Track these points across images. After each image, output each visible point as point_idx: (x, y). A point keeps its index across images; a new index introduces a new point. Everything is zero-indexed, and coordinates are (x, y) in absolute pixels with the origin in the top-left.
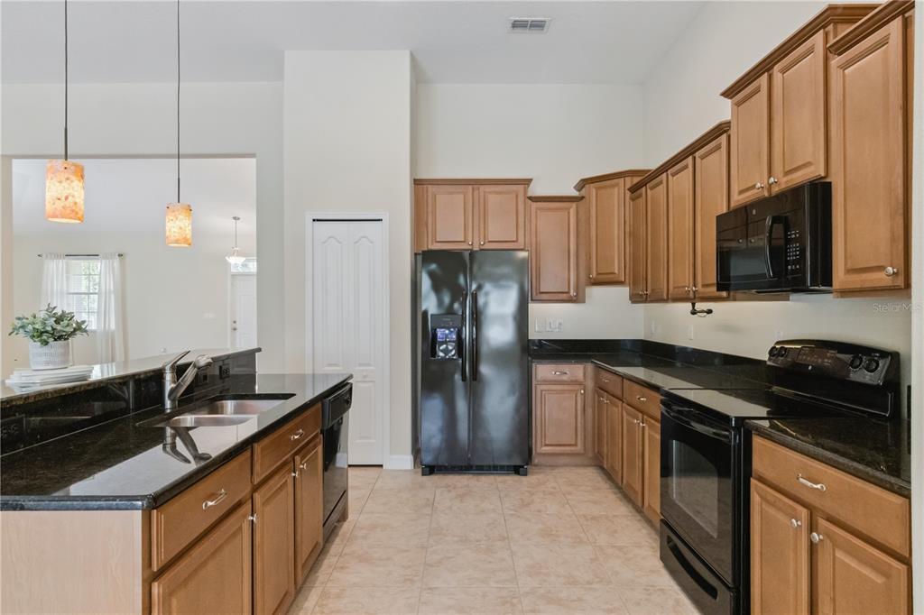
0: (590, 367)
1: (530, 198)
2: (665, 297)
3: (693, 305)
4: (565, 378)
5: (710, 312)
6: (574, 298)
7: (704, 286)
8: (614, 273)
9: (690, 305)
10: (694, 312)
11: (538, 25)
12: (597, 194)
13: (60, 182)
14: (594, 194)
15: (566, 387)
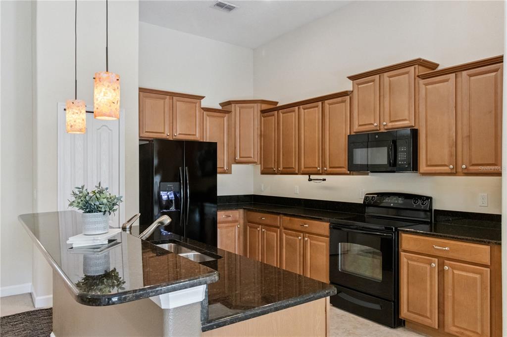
0: (241, 211)
1: (203, 108)
2: (297, 172)
3: (309, 177)
4: (230, 219)
5: (324, 180)
6: (227, 171)
7: (330, 168)
8: (251, 157)
9: (308, 176)
10: (310, 180)
11: (230, 8)
12: (240, 111)
13: (114, 90)
14: (238, 111)
15: (230, 225)
